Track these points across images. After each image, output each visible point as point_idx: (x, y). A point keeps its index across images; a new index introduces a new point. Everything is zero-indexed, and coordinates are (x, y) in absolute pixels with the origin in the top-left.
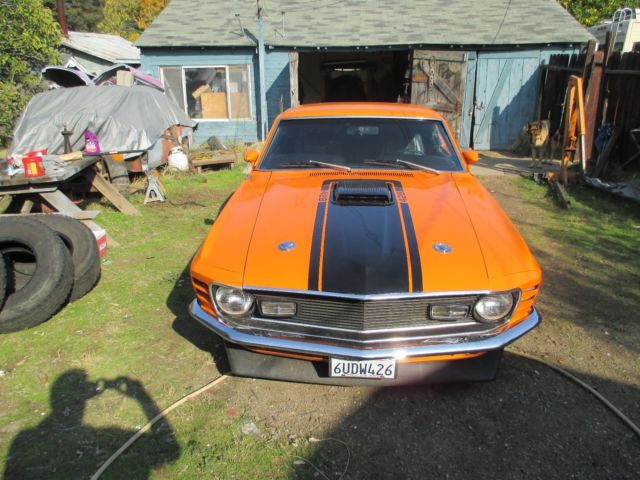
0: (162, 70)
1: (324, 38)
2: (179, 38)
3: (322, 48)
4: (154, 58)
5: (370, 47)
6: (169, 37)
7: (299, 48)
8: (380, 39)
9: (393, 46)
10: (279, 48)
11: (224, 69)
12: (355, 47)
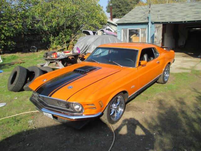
0: (122, 30)
1: (173, 19)
2: (128, 21)
3: (170, 22)
4: (121, 26)
5: (188, 21)
6: (125, 20)
7: (162, 22)
8: (193, 18)
9: (197, 21)
10: (156, 23)
11: (139, 29)
12: (182, 22)
